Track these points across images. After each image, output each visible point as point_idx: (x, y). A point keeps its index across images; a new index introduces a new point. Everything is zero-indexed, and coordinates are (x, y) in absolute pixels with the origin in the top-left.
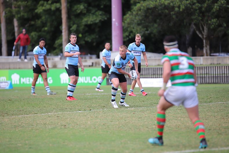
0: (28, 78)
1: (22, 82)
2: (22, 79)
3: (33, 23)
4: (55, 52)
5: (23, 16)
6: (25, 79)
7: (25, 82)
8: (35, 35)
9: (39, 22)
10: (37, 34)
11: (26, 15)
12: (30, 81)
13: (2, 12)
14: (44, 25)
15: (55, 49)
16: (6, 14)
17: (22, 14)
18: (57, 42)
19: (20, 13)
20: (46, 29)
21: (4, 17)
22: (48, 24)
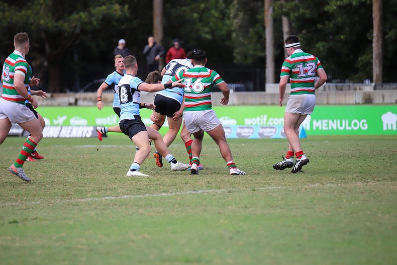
0: (327, 121)
1: (314, 128)
2: (315, 122)
3: (319, 26)
4: (357, 76)
5: (303, 14)
6: (320, 121)
7: (320, 128)
8: (323, 47)
9: (330, 25)
10: (326, 45)
11: (308, 14)
12: (328, 126)
13: (269, 8)
14: (338, 30)
15: (356, 71)
16: (274, 10)
17: (301, 11)
18: (362, 59)
19: (299, 10)
20: (342, 37)
21: (272, 15)
22: (347, 29)
